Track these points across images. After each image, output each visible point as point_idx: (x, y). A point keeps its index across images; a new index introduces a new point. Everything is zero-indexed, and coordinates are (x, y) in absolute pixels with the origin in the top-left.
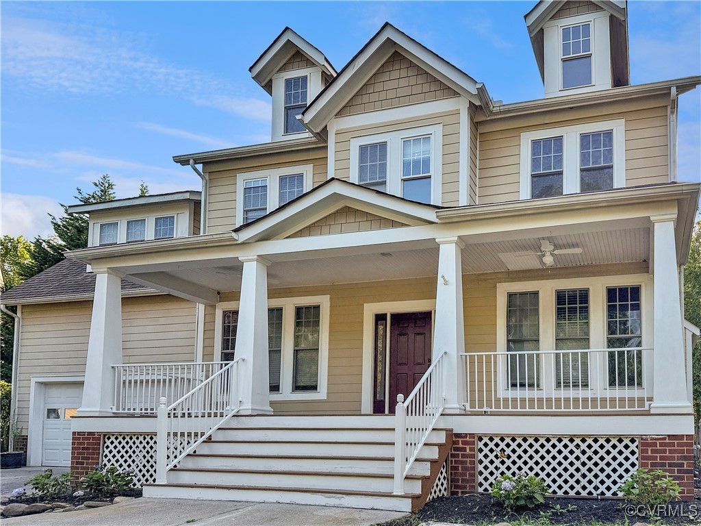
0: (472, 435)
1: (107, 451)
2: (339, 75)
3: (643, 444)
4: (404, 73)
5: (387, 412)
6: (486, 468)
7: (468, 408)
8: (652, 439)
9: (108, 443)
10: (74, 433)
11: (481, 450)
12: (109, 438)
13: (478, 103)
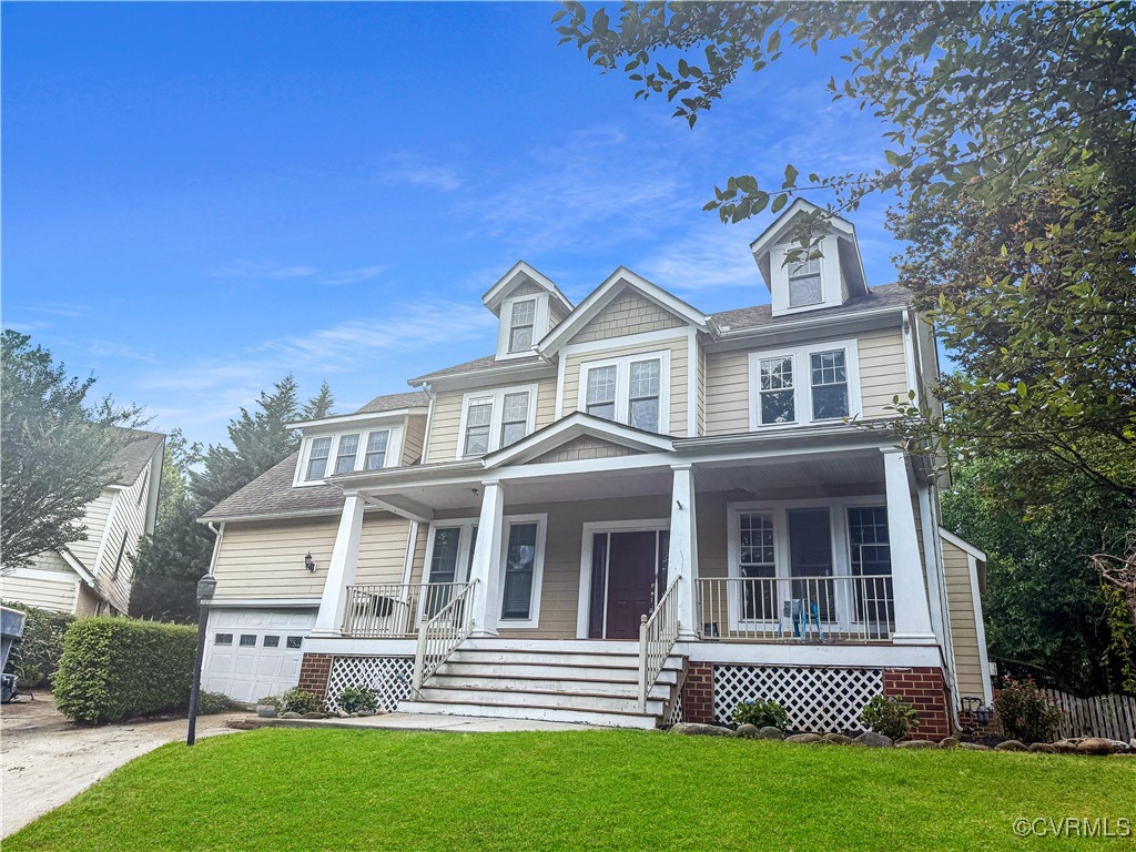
0: (708, 664)
1: (335, 675)
2: (575, 310)
3: (887, 677)
4: (634, 305)
5: (604, 637)
6: (723, 699)
7: (703, 637)
8: (896, 671)
9: (337, 665)
10: (305, 655)
11: (717, 681)
12: (338, 661)
13: (705, 331)
